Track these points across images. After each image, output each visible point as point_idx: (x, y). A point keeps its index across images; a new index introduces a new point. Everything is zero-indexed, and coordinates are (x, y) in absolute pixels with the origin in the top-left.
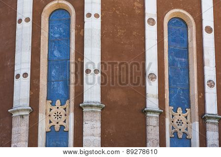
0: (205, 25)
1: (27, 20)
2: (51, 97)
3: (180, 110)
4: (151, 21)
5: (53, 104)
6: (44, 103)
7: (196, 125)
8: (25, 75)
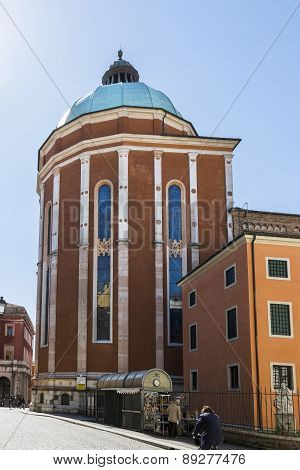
0: (191, 188)
1: (86, 192)
2: (101, 237)
3: (175, 241)
4: (158, 188)
5: (101, 241)
6: (96, 240)
7: (185, 249)
8: (86, 225)
